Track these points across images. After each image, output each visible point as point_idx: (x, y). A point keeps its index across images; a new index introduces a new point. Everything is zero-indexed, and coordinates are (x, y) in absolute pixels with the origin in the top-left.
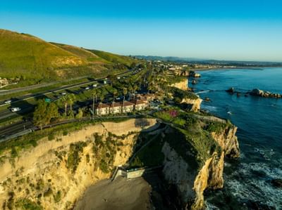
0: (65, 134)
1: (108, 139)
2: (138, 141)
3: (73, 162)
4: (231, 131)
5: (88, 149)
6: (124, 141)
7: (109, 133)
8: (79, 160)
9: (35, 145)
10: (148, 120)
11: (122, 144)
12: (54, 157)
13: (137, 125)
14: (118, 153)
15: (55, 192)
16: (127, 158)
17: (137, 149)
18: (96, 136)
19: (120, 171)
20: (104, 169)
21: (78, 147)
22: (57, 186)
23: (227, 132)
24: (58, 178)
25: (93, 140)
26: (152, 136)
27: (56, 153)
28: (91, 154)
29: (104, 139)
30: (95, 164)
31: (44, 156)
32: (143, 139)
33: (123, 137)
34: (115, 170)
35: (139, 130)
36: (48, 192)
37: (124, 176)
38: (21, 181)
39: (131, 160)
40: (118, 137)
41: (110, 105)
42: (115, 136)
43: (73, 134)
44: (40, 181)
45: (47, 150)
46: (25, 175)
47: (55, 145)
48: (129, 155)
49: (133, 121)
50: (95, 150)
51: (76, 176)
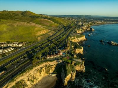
0: (39, 65)
1: (49, 66)
2: (56, 66)
3: (40, 72)
4: (82, 65)
5: (44, 69)
6: (53, 67)
7: (49, 64)
8: (41, 71)
9: (33, 69)
10: (60, 61)
11: (52, 67)
12: (36, 71)
13: (57, 62)
14: (51, 69)
15: (36, 78)
16: (53, 71)
17: (56, 68)
18: (46, 65)
19: (51, 74)
20: (47, 73)
21: (41, 68)
22: (37, 77)
23: (81, 65)
24: (37, 75)
25: (45, 66)
26: (60, 65)
27: (37, 70)
28: (44, 70)
29: (48, 66)
30: (45, 72)
31: (34, 71)
32: (58, 66)
33: (52, 66)
34: (50, 73)
35: (57, 63)
36: (35, 78)
37: (52, 75)
38: (30, 76)
39: (54, 71)
40: (51, 66)
41: (50, 56)
42: (50, 65)
43: (40, 65)
44: (34, 76)
45: (35, 69)
46: (31, 75)
47: (36, 68)
48: (54, 70)
49: (56, 61)
50: (45, 69)
51: (41, 75)
